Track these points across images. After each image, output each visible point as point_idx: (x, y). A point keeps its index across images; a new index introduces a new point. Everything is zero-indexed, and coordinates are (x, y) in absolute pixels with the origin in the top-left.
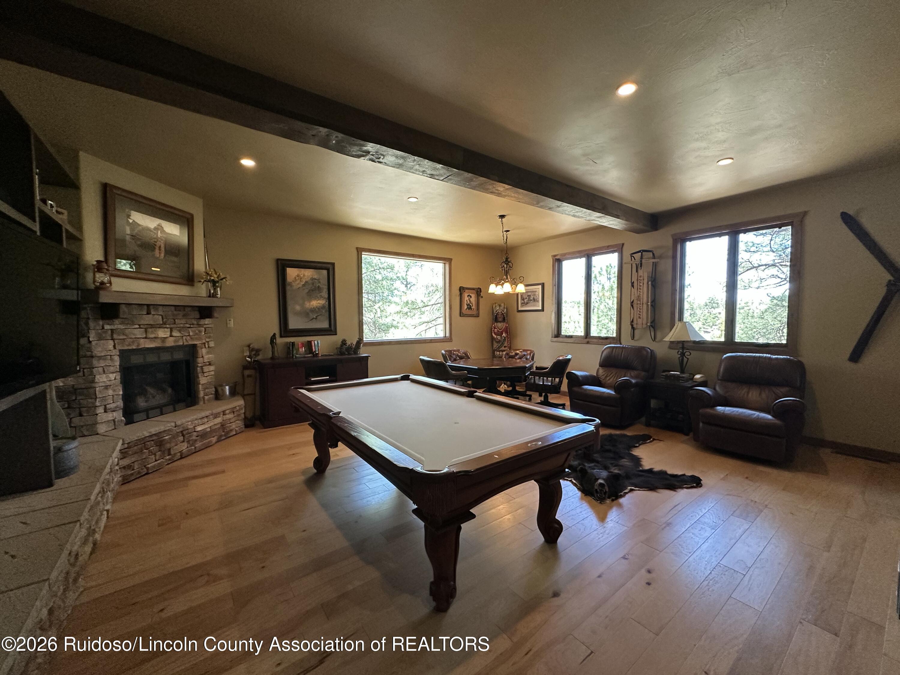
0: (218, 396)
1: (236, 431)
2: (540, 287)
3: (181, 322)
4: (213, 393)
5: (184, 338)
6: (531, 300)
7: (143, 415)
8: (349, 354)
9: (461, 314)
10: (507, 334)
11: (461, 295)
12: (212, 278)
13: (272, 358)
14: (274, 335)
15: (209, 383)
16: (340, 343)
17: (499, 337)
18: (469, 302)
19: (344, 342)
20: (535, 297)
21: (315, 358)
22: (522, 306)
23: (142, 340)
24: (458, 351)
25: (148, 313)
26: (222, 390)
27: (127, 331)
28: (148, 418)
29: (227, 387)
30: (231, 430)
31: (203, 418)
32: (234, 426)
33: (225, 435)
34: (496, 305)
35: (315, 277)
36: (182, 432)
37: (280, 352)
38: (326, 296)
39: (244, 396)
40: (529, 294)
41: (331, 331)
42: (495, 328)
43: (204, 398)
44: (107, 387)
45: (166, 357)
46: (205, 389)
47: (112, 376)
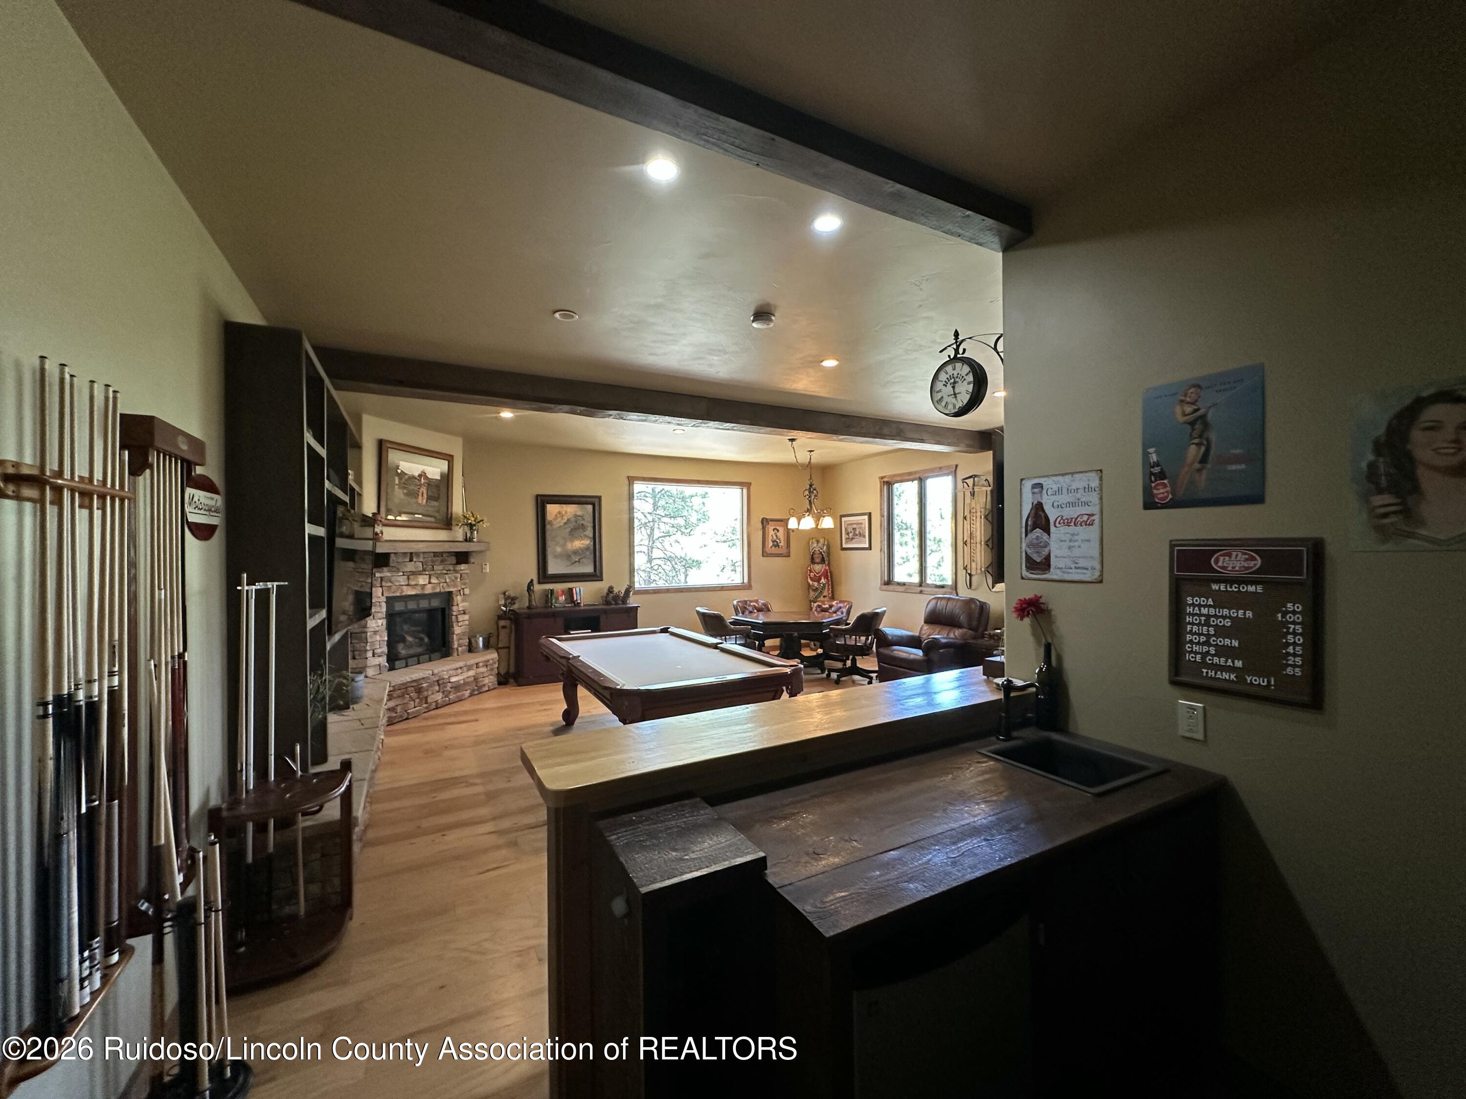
0: (471, 649)
1: (489, 687)
2: (866, 517)
3: (438, 568)
4: (467, 644)
5: (441, 585)
6: (857, 535)
7: (403, 663)
8: (617, 604)
9: (765, 554)
10: (827, 578)
11: (764, 528)
12: (470, 521)
13: (529, 608)
14: (532, 581)
15: (464, 634)
16: (606, 591)
17: (816, 584)
18: (775, 538)
19: (610, 590)
20: (861, 531)
21: (577, 608)
22: (847, 543)
23: (405, 587)
24: (756, 601)
25: (411, 560)
26: (476, 641)
27: (393, 579)
28: (407, 666)
29: (481, 639)
30: (484, 685)
31: (457, 669)
32: (486, 681)
33: (478, 690)
34: (814, 540)
35: (579, 513)
36: (438, 681)
37: (537, 600)
38: (591, 535)
39: (497, 649)
40: (854, 526)
41: (596, 576)
42: (811, 571)
43: (457, 650)
44: (375, 632)
45: (424, 604)
46: (459, 640)
47: (380, 622)
